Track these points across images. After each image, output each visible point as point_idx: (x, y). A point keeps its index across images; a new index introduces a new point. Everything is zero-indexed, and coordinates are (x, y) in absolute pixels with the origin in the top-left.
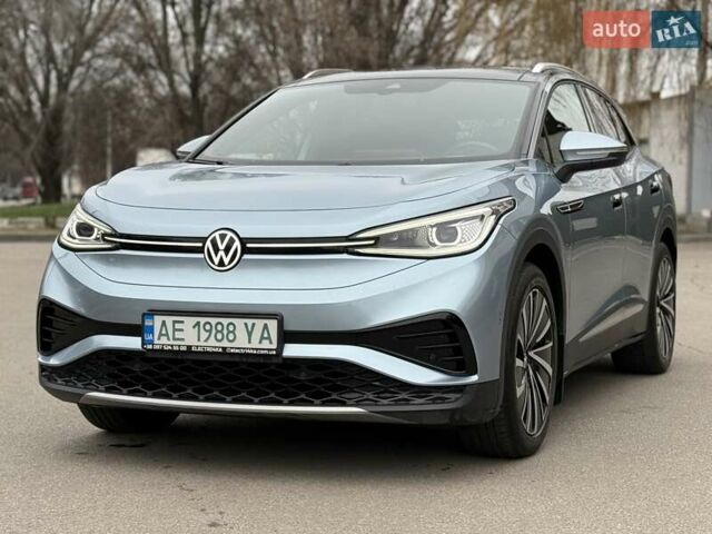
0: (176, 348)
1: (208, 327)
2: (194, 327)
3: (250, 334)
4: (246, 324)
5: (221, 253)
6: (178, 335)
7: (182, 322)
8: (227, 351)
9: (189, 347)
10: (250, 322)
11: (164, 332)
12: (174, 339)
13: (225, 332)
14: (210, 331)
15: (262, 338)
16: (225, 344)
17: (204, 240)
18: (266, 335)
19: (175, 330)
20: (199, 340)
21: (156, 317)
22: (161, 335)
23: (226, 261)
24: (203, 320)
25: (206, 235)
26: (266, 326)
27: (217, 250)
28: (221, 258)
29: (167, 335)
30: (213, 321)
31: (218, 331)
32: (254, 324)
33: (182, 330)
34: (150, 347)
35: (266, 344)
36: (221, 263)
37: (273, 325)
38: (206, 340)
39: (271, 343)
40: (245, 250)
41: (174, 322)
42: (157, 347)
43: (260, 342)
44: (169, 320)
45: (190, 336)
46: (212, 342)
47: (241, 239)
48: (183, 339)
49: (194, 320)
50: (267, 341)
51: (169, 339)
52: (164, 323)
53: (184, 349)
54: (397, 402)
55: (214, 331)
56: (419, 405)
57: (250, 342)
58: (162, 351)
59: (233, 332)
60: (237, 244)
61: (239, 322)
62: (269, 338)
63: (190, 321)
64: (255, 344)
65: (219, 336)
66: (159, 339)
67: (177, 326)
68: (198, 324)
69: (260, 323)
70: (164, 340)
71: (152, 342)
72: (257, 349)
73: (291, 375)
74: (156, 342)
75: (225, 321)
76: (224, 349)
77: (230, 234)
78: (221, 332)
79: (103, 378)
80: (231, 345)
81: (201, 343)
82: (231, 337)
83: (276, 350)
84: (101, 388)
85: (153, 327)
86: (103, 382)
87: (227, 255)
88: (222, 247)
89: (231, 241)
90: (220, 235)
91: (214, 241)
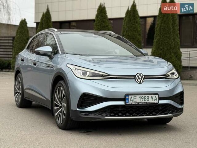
0: (135, 103)
1: (142, 98)
3: (152, 99)
4: (151, 96)
5: (140, 79)
6: (135, 100)
9: (138, 103)
10: (152, 96)
11: (131, 100)
12: (134, 101)
13: (147, 98)
14: (143, 99)
15: (155, 99)
16: (147, 101)
17: (135, 76)
19: (134, 99)
21: (129, 96)
22: (130, 100)
24: (141, 96)
27: (139, 79)
28: (140, 80)
29: (132, 100)
30: (144, 96)
31: (145, 98)
33: (136, 99)
34: (128, 104)
35: (156, 101)
36: (140, 82)
37: (157, 96)
39: (157, 100)
40: (146, 79)
41: (134, 97)
42: (130, 104)
44: (133, 96)
45: (138, 100)
46: (143, 101)
47: (144, 76)
49: (139, 96)
51: (133, 101)
52: (131, 97)
53: (137, 103)
58: (131, 104)
59: (148, 98)
60: (143, 77)
62: (156, 99)
63: (138, 96)
64: (153, 101)
65: (145, 100)
67: (135, 98)
68: (140, 97)
69: (154, 96)
70: (131, 102)
74: (129, 102)
75: (147, 96)
76: (147, 103)
78: (146, 99)
79: (108, 113)
80: (148, 102)
81: (141, 102)
82: (148, 100)
83: (158, 102)
84: (108, 116)
85: (128, 98)
86: (109, 114)
87: (142, 79)
88: (140, 78)
89: (142, 76)
90: (139, 75)
91: (138, 76)
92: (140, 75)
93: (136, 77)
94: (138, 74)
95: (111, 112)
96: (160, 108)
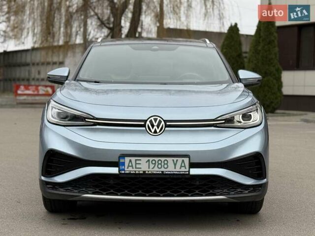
0: (137, 172)
1: (154, 162)
2: (147, 162)
3: (175, 165)
4: (173, 160)
5: (155, 127)
6: (138, 166)
7: (140, 160)
8: (164, 173)
9: (144, 172)
10: (175, 159)
11: (130, 165)
12: (136, 168)
13: (163, 164)
14: (155, 164)
15: (181, 166)
16: (163, 169)
17: (145, 121)
18: (183, 165)
19: (136, 164)
20: (149, 168)
21: (126, 158)
22: (129, 166)
23: (158, 131)
24: (151, 159)
25: (146, 119)
26: (183, 161)
27: (153, 126)
28: (155, 129)
29: (132, 166)
30: (157, 159)
31: (159, 164)
32: (177, 160)
33: (140, 164)
34: (123, 172)
35: (183, 169)
36: (155, 132)
37: (186, 160)
38: (153, 168)
39: (186, 168)
40: (167, 126)
41: (136, 160)
42: (128, 172)
43: (180, 168)
44: (133, 159)
45: (144, 166)
46: (156, 169)
47: (164, 121)
48: (141, 168)
49: (147, 159)
50: (184, 168)
51: (133, 168)
52: (130, 161)
53: (141, 172)
54: (237, 193)
55: (157, 164)
56: (246, 194)
57: (175, 168)
58: (130, 174)
59: (167, 164)
60: (163, 123)
61: (170, 160)
62: (185, 166)
63: (144, 160)
64: (178, 169)
65: (160, 166)
66: (128, 168)
67: (138, 162)
68: (149, 161)
69: (180, 160)
70: (130, 169)
71: (124, 170)
72: (179, 172)
73: (192, 183)
74: (126, 169)
75: (163, 159)
76: (162, 172)
77: (159, 118)
78: (161, 164)
79: (91, 187)
80: (166, 170)
81: (150, 170)
82: (166, 166)
83: (189, 171)
84: (90, 192)
85: (124, 162)
86: (91, 189)
87: (158, 128)
88: (155, 124)
89: (160, 122)
90: (154, 119)
91: (151, 122)
92: (156, 120)
93: (148, 123)
94: (152, 118)
95: (96, 186)
96: (198, 183)
